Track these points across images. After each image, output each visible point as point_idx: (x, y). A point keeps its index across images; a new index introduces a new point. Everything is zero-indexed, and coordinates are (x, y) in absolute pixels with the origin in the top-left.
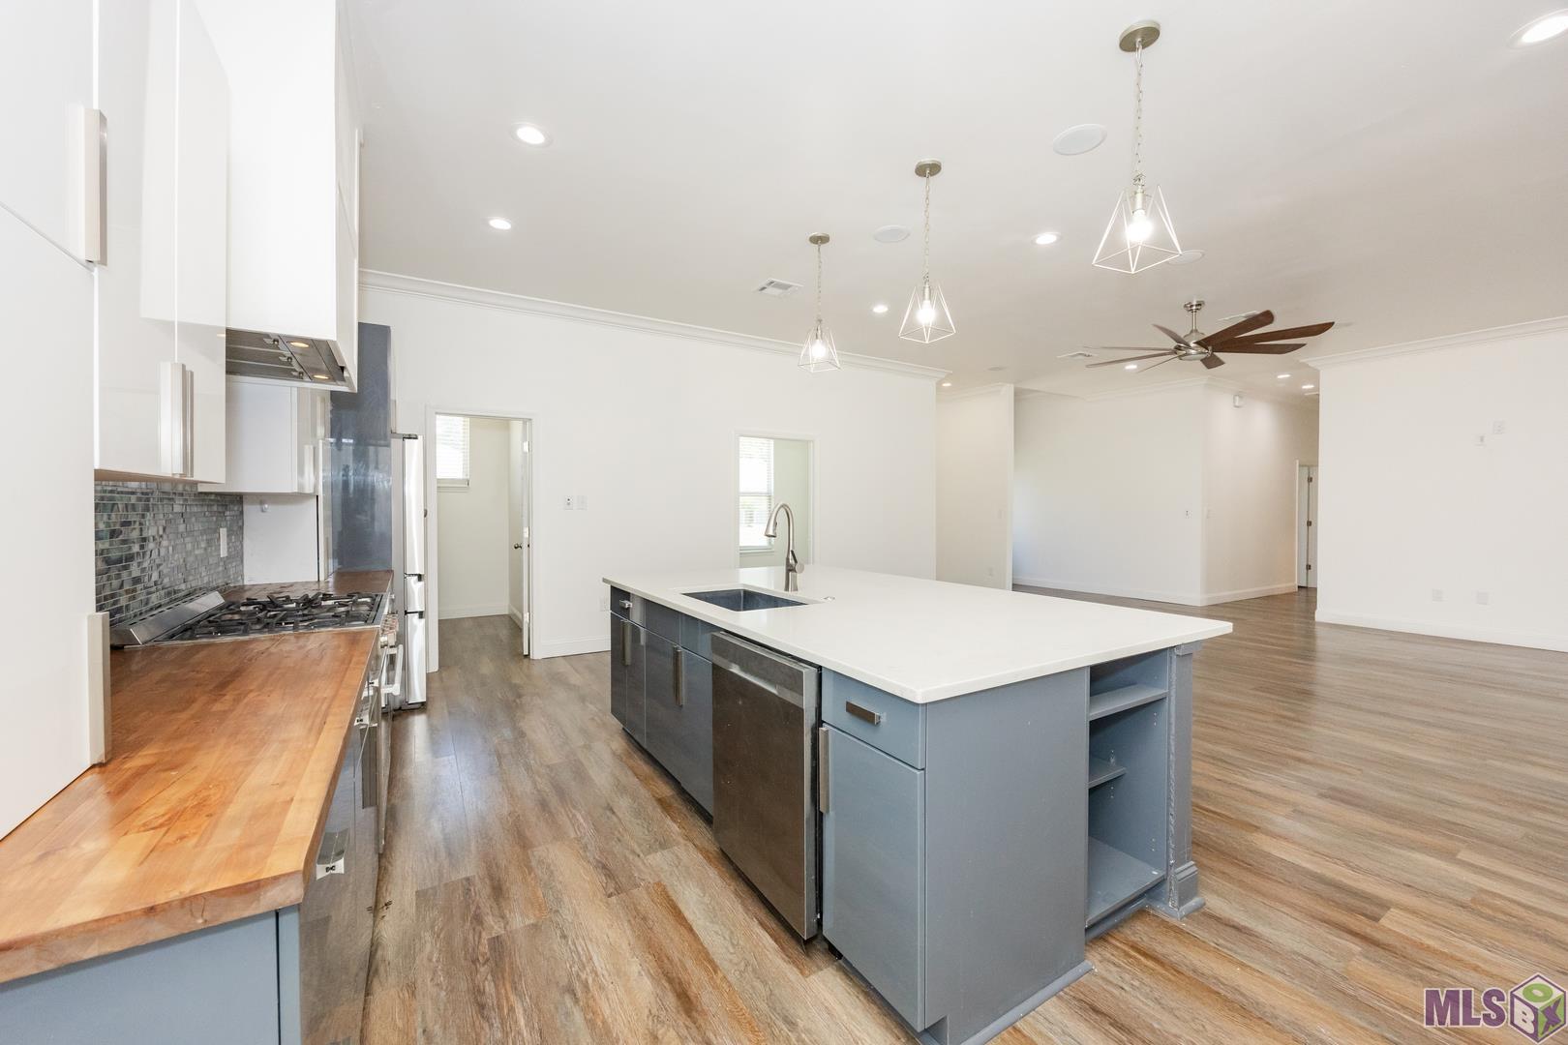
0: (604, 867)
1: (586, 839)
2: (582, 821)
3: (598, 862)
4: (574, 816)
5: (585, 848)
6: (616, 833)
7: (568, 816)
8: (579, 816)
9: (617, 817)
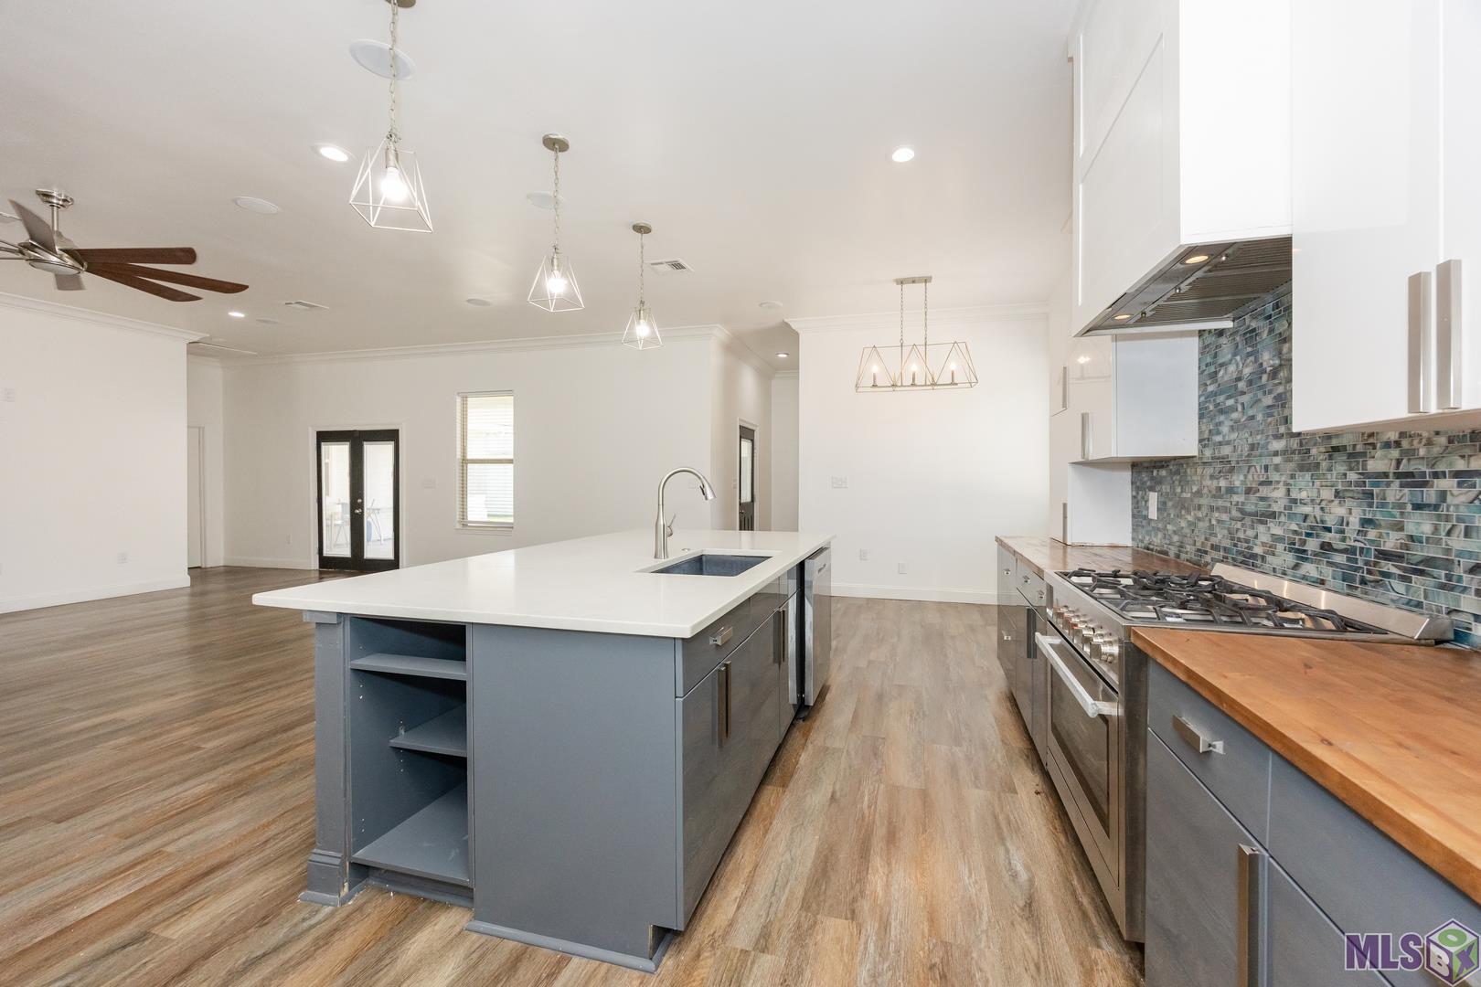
0: (875, 754)
1: (874, 778)
2: (866, 798)
3: (876, 759)
4: (869, 807)
5: (879, 772)
6: (847, 774)
7: (876, 808)
8: (866, 803)
9: (834, 788)
